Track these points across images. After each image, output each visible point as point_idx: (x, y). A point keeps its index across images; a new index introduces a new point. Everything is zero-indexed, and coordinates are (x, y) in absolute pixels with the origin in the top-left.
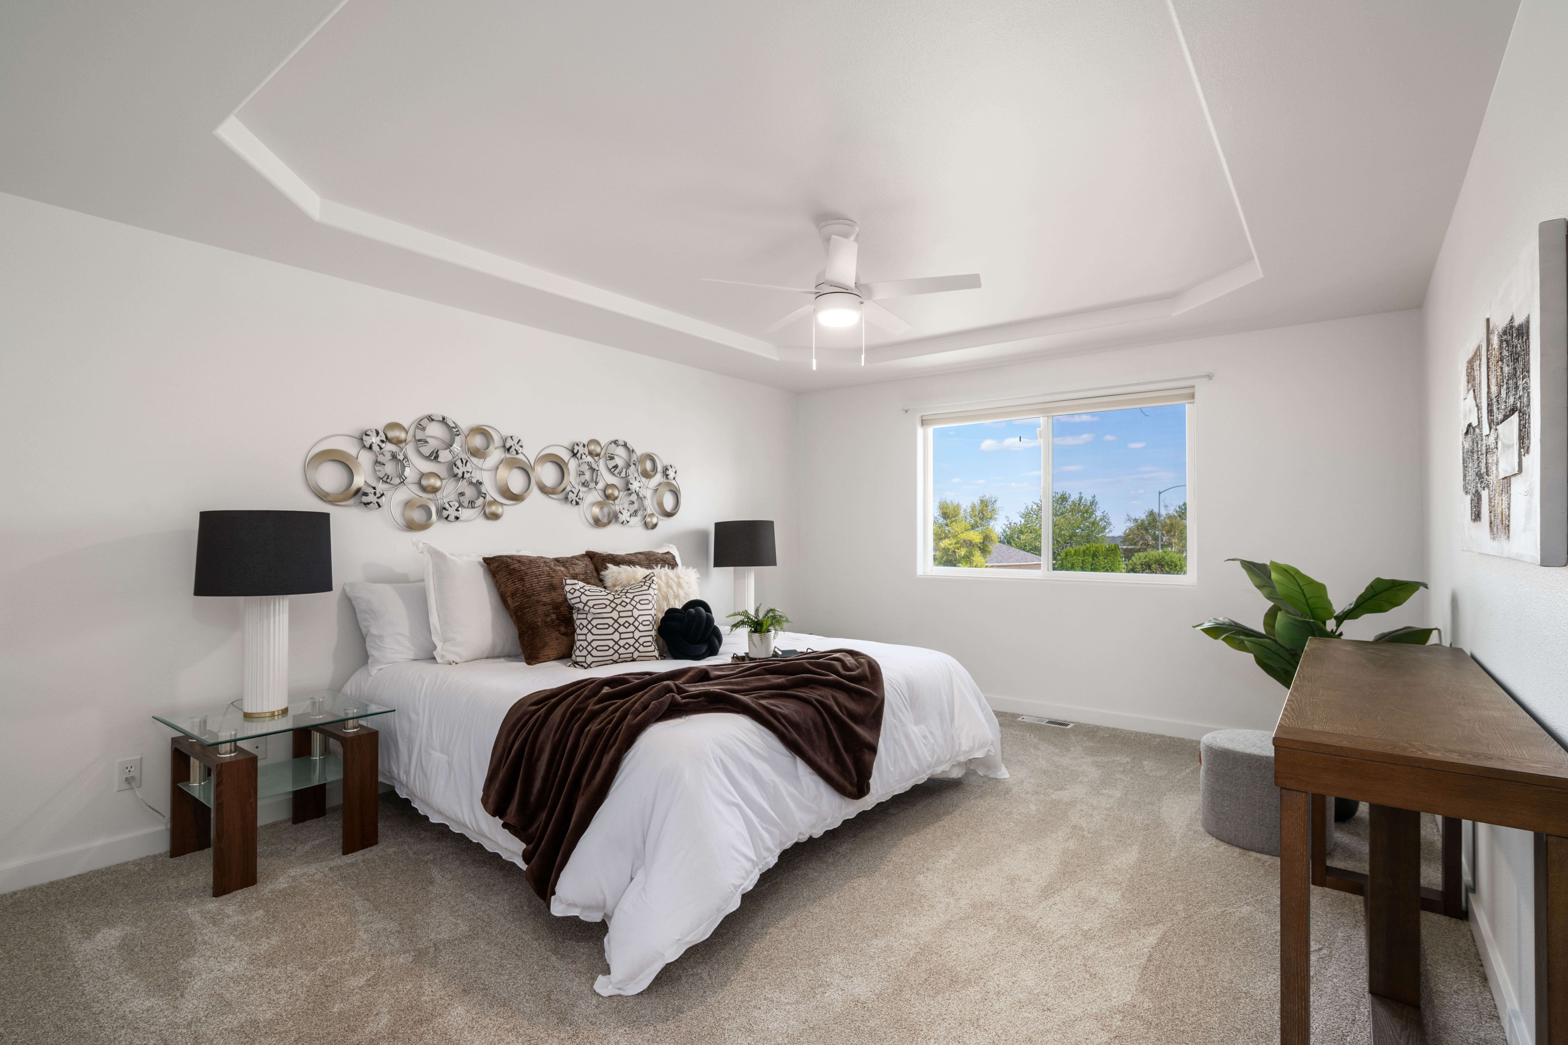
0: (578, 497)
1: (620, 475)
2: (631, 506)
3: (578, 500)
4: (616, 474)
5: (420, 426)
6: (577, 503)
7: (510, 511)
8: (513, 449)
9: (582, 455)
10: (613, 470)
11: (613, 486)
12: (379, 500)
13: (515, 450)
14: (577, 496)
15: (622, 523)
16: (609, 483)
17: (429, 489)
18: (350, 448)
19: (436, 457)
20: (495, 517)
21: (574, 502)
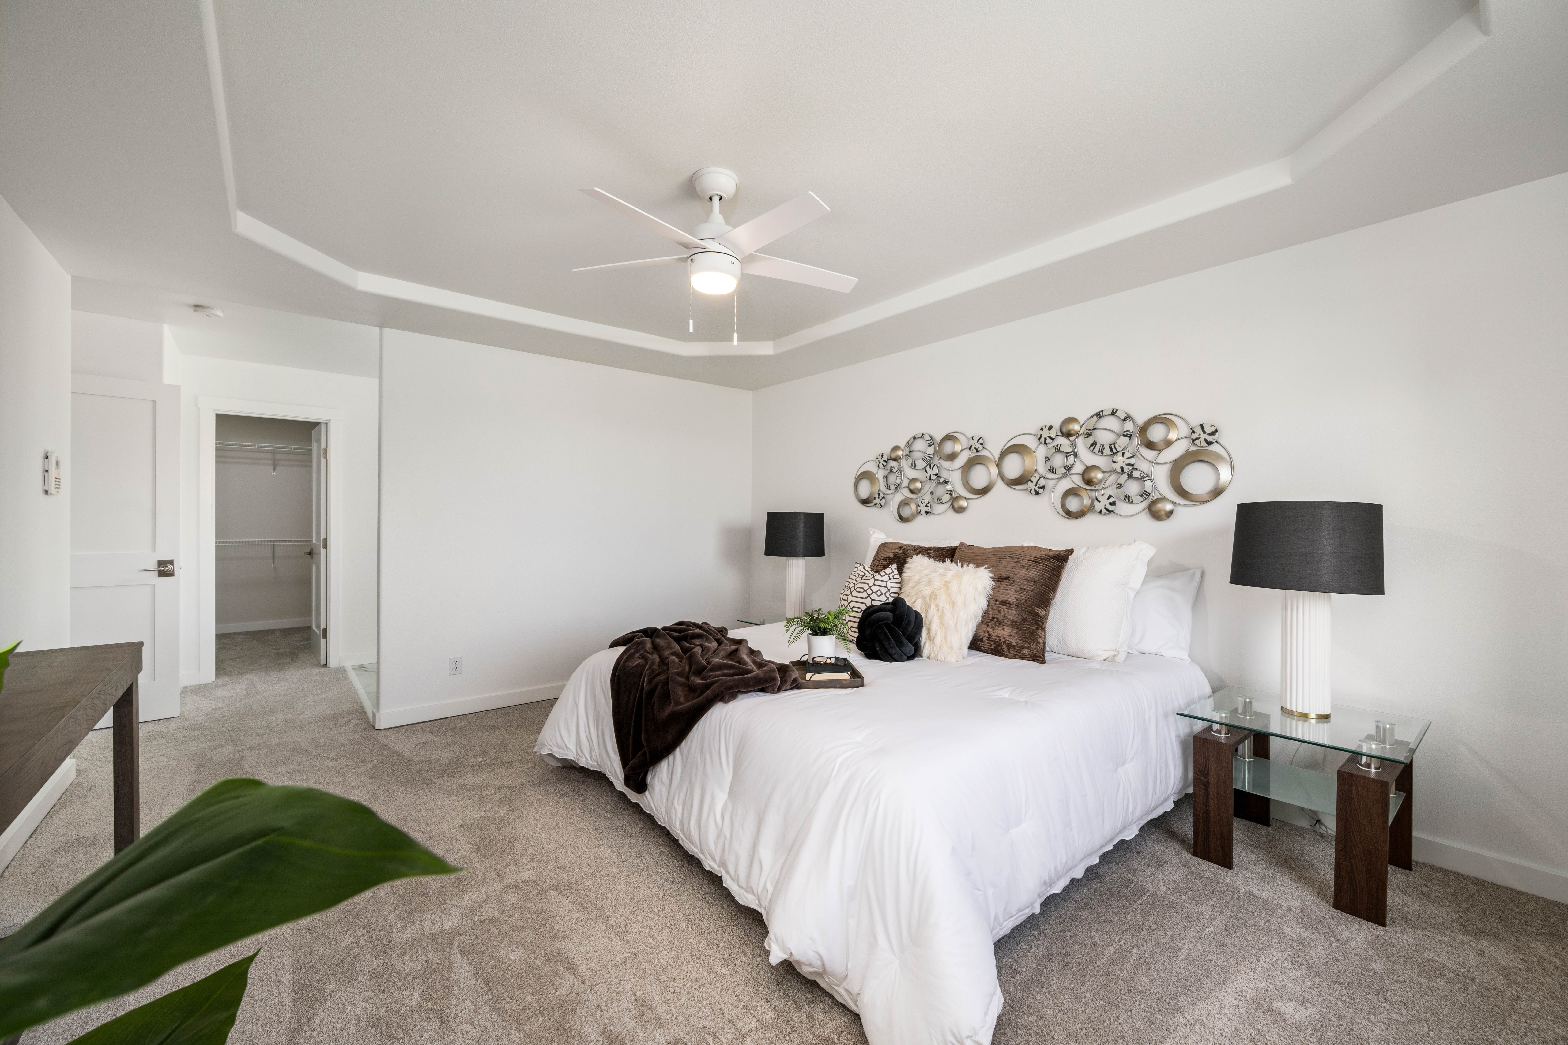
0: (1038, 486)
1: (1103, 454)
2: (1119, 490)
3: (1037, 489)
4: (1097, 453)
5: (909, 445)
6: (1037, 493)
7: (977, 505)
8: (973, 448)
9: (1045, 439)
10: (1092, 448)
11: (1095, 467)
12: (880, 502)
13: (975, 448)
14: (1036, 485)
15: (1100, 512)
16: (1089, 465)
17: (916, 491)
18: (871, 467)
19: (915, 466)
20: (960, 510)
21: (1033, 492)
